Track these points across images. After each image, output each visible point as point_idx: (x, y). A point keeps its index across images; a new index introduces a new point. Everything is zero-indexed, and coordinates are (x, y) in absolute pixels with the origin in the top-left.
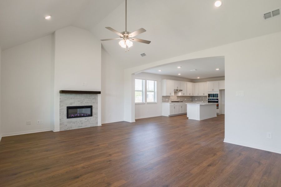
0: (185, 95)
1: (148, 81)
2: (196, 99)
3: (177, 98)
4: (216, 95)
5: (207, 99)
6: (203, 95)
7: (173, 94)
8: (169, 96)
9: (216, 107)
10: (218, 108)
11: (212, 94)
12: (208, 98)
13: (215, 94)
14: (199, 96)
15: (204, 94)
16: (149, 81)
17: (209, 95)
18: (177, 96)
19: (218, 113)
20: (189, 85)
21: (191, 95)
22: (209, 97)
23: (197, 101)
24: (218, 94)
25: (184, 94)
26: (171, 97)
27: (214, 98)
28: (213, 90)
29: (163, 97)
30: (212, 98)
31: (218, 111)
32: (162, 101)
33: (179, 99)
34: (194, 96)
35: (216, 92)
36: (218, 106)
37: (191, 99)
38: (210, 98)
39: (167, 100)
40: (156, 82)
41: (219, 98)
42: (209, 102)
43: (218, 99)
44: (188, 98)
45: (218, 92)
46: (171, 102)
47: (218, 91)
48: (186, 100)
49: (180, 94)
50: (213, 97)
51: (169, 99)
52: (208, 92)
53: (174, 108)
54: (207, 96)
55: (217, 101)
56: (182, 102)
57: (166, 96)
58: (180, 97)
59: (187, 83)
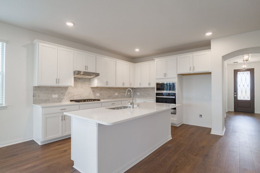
0: (111, 85)
3: (92, 93)
4: (172, 87)
7: (70, 82)
8: (66, 88)
12: (156, 92)
14: (142, 87)
15: (150, 84)
18: (92, 88)
19: (175, 122)
21: (127, 86)
22: (158, 89)
23: (139, 98)
24: (174, 84)
26: (70, 90)
28: (165, 75)
29: (37, 88)
31: (176, 120)
32: (34, 101)
34: (134, 88)
35: (171, 78)
37: (129, 93)
39: (55, 96)
41: (176, 92)
42: (158, 100)
43: (174, 95)
45: (175, 80)
46: (69, 103)
47: (176, 76)
48: (117, 96)
49: (96, 83)
50: (167, 90)
51: (62, 94)
52: (156, 79)
53: (62, 120)
54: (155, 88)
55: (174, 97)
56: (99, 100)
57: (51, 87)
58: (101, 90)
59: (117, 61)
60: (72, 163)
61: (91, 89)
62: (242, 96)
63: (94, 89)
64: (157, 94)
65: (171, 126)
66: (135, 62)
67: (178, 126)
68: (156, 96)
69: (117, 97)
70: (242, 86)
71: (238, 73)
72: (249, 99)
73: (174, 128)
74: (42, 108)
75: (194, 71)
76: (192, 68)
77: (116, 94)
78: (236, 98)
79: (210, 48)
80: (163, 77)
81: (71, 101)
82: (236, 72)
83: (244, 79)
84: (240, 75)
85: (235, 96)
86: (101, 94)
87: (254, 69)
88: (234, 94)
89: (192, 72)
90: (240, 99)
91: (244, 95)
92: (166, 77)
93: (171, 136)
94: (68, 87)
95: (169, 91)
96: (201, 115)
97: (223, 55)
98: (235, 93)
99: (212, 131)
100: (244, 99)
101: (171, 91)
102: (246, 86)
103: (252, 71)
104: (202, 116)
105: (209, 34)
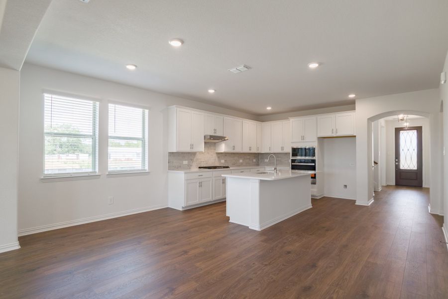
0: (238, 150)
1: (111, 106)
2: (267, 161)
3: (217, 159)
4: (311, 152)
5: (290, 161)
6: (279, 151)
7: (201, 148)
8: (194, 154)
9: (311, 180)
10: (314, 183)
11: (301, 149)
12: (291, 158)
13: (309, 149)
14: (272, 152)
15: (282, 148)
16: (118, 107)
17: (295, 152)
18: (217, 153)
19: (315, 194)
20: (249, 126)
21: (254, 151)
22: (293, 155)
23: (267, 165)
24: (314, 149)
25: (234, 147)
26: (198, 156)
27: (307, 158)
28: (303, 138)
29: (171, 154)
30: (303, 158)
31: (315, 190)
32: (169, 167)
33: (223, 161)
34: (261, 154)
35: (310, 142)
36: (314, 177)
37: (254, 160)
38: (299, 158)
39: (185, 162)
40: (147, 111)
41: (316, 158)
42: (294, 167)
43: (314, 161)
44: (248, 157)
45: (315, 144)
46: (197, 169)
47: (315, 139)
48: (241, 163)
49: (223, 148)
50: (305, 156)
51: (191, 160)
52: (292, 142)
53: (199, 186)
54: (290, 153)
55: (314, 164)
56: (228, 167)
57: (182, 153)
58: (226, 156)
59: (243, 121)
60: (228, 218)
61: (215, 155)
62: (406, 163)
63: (220, 155)
64: (293, 161)
65: (312, 199)
66: (263, 121)
67: (318, 198)
68: (292, 162)
69: (241, 165)
70: (406, 150)
71: (401, 132)
72: (416, 168)
73: (314, 200)
74: (185, 173)
75: (337, 134)
76: (335, 130)
77: (241, 161)
78: (397, 167)
79: (355, 109)
80: (301, 140)
81: (200, 168)
82: (398, 131)
83: (408, 140)
84: (403, 134)
85: (397, 163)
86: (225, 161)
87: (421, 127)
88: (396, 162)
89: (334, 135)
90: (403, 168)
91: (409, 163)
92: (304, 141)
93: (311, 204)
94: (196, 153)
95: (304, 157)
96: (346, 186)
97: (368, 118)
98: (397, 160)
99: (357, 202)
100: (409, 169)
101: (307, 157)
102: (411, 150)
103: (419, 129)
104: (348, 187)
105: (352, 96)
